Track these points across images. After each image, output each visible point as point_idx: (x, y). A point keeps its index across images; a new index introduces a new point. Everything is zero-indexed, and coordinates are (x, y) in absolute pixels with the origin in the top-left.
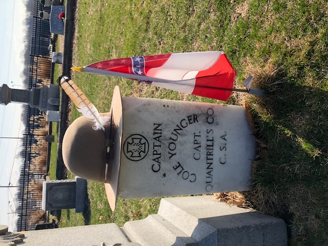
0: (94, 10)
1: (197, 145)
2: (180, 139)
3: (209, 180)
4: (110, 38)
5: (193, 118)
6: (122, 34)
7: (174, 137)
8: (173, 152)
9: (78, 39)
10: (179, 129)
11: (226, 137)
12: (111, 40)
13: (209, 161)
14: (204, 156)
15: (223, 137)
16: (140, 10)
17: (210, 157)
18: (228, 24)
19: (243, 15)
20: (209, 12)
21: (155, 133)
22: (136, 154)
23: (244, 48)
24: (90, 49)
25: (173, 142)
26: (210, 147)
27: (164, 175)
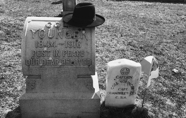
0: (161, 17)
1: (123, 89)
2: (126, 84)
3: (111, 93)
4: (149, 29)
5: (133, 88)
6: (152, 37)
7: (127, 82)
8: (122, 82)
9: (145, 5)
10: (129, 84)
11: (125, 98)
12: (148, 30)
13: (117, 93)
14: (119, 91)
15: (125, 97)
16: (164, 49)
17: (119, 93)
18: (163, 96)
19: (167, 102)
20: (166, 87)
21: (129, 77)
22: (123, 71)
23: (155, 103)
24: (141, 15)
25: (126, 82)
26: (122, 93)
27: (115, 80)
